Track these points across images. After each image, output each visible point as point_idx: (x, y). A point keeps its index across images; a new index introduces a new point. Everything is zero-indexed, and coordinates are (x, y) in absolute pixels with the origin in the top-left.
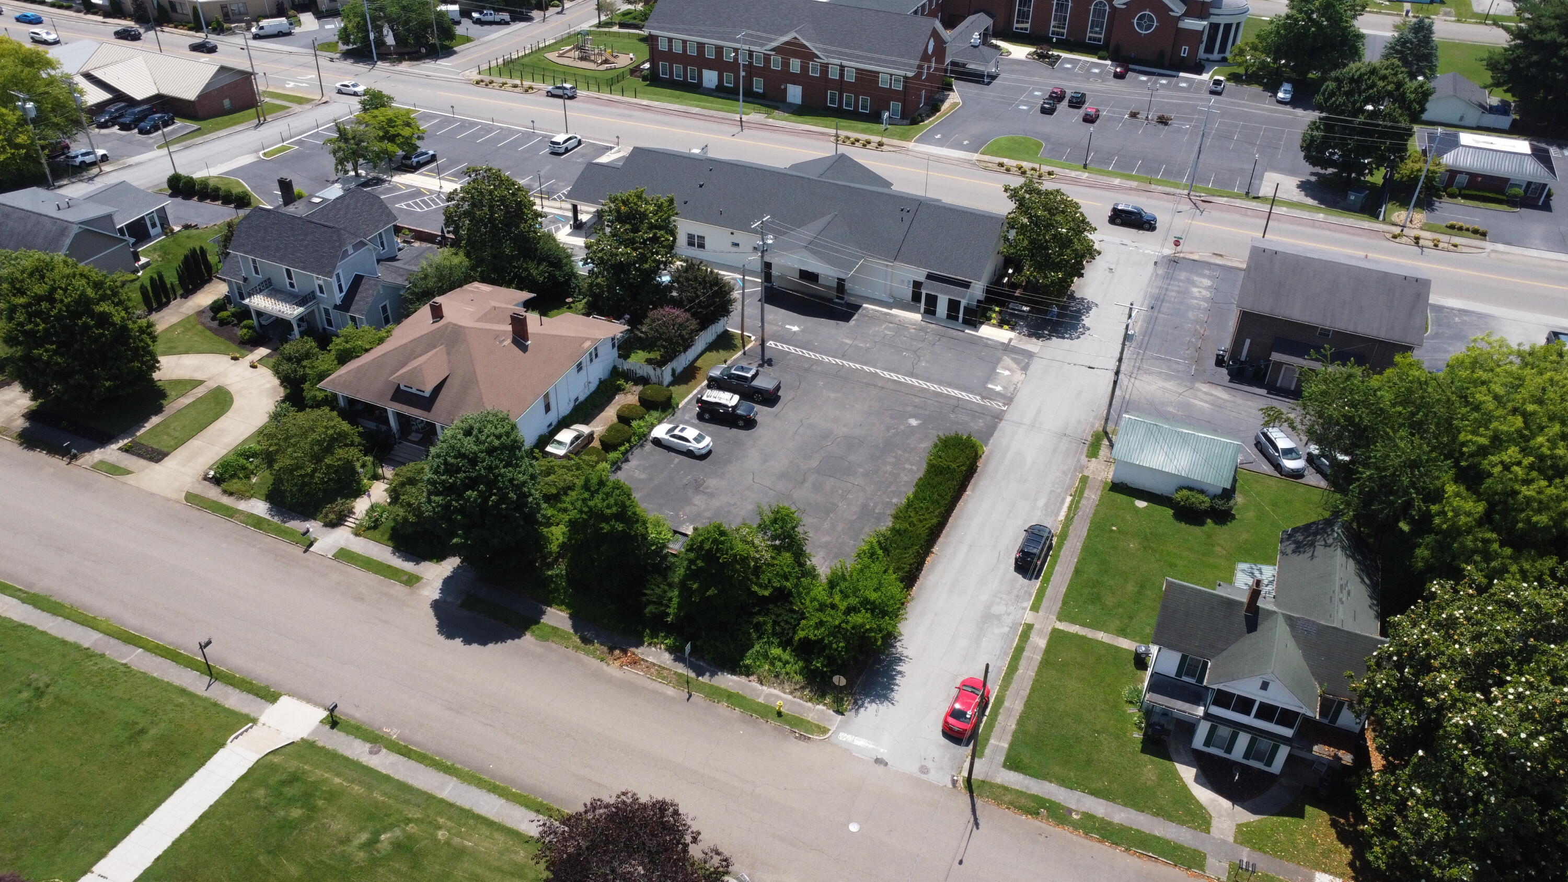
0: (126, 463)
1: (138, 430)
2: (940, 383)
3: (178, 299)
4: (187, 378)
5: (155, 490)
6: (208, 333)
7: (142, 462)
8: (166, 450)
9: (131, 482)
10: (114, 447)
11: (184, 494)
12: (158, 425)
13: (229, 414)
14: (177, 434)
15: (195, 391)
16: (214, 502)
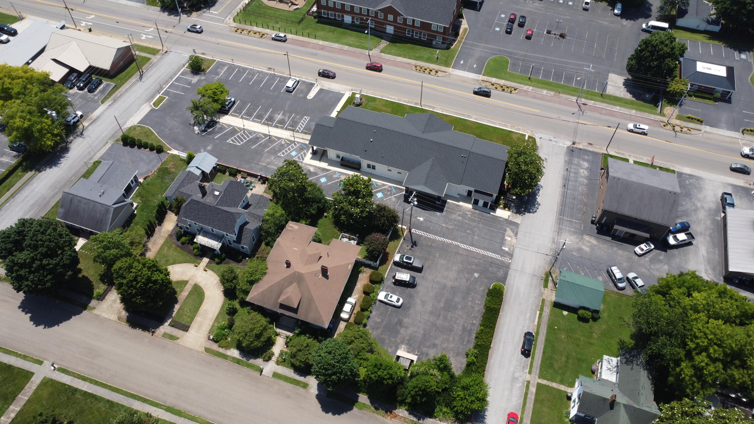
0: (175, 333)
1: (172, 314)
2: (484, 249)
3: (158, 227)
4: (180, 280)
5: (192, 347)
6: (179, 249)
7: (181, 332)
8: (187, 324)
9: (181, 343)
10: (167, 324)
11: (204, 348)
12: (179, 310)
13: (205, 300)
14: (188, 314)
15: (186, 287)
16: (217, 352)
